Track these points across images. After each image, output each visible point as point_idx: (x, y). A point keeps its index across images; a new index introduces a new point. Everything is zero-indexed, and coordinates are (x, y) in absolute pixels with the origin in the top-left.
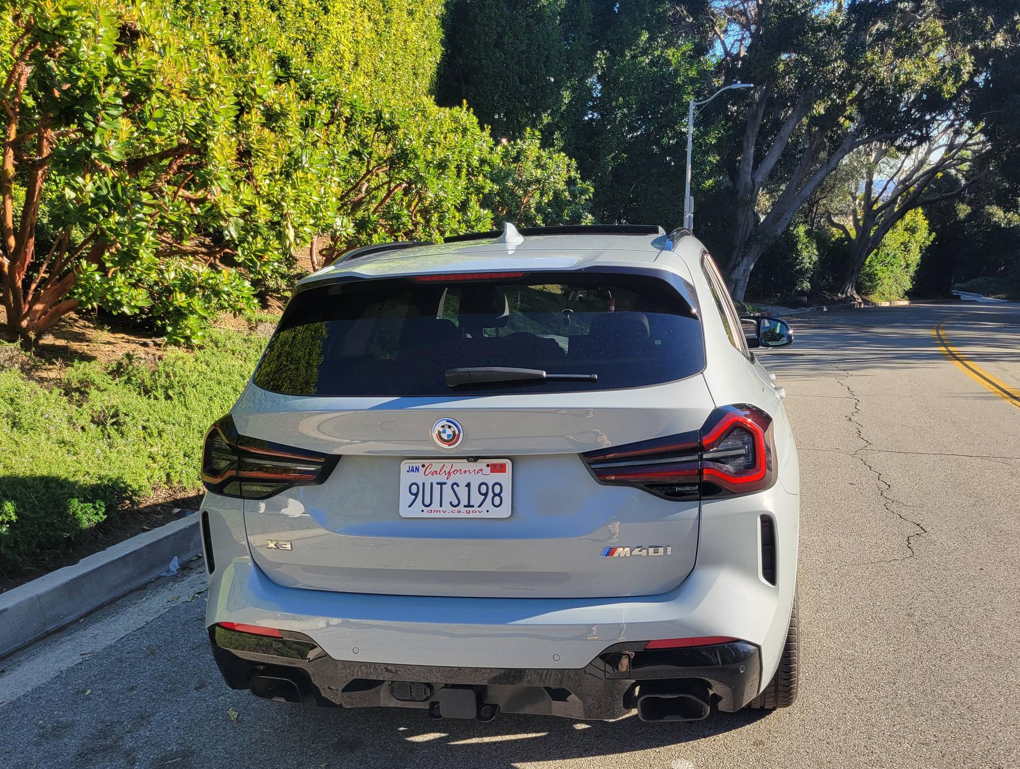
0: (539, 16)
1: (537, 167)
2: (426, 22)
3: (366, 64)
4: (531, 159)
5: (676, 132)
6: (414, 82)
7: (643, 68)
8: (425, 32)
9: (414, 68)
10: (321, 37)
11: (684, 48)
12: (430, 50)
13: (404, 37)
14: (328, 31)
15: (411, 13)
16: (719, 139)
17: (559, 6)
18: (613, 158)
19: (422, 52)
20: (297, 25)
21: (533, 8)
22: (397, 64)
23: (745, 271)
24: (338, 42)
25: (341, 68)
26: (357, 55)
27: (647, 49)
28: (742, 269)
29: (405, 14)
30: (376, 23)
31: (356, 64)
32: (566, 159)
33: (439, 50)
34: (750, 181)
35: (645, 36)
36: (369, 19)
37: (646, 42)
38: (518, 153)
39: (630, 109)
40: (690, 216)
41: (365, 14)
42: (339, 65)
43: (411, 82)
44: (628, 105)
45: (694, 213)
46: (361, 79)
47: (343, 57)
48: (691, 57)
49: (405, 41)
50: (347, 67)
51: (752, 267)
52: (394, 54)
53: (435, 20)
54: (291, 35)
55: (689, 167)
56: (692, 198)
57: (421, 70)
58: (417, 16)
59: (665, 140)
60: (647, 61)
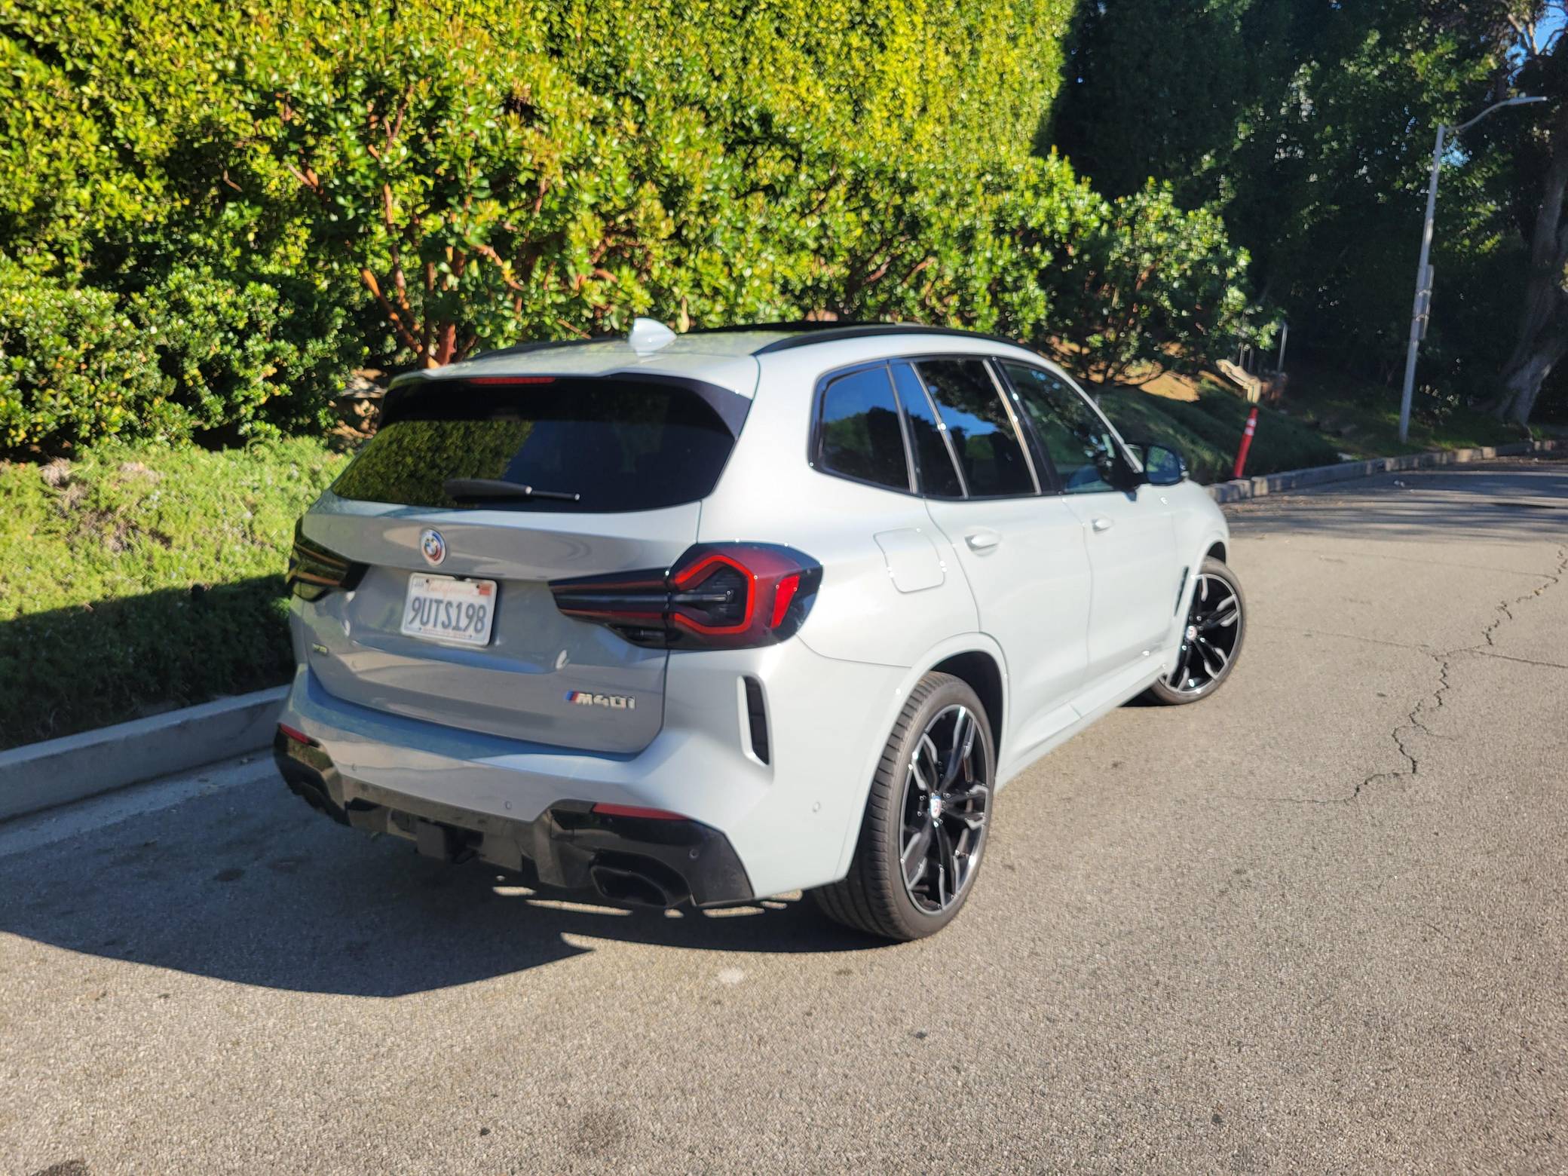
0: (1205, 24)
1: (1162, 229)
2: (1037, 48)
3: (935, 110)
4: (1152, 218)
5: (1417, 171)
6: (1014, 125)
7: (1368, 83)
8: (1035, 61)
9: (1013, 107)
10: (873, 81)
11: (1440, 50)
12: (1042, 82)
13: (1000, 70)
14: (883, 72)
15: (1013, 39)
16: (1487, 180)
17: (1241, 8)
18: (1312, 213)
19: (1028, 86)
20: (841, 68)
21: (1197, 15)
22: (987, 104)
23: (1533, 377)
24: (899, 84)
25: (900, 116)
26: (926, 98)
27: (1377, 55)
28: (1527, 374)
29: (1003, 41)
30: (957, 55)
31: (924, 110)
32: (1209, 217)
33: (1055, 83)
34: (1552, 242)
35: (1374, 38)
36: (947, 52)
37: (1374, 47)
38: (1137, 212)
39: (1341, 142)
40: (1425, 295)
41: (942, 46)
42: (897, 112)
43: (1008, 126)
44: (1339, 136)
45: (1433, 290)
46: (930, 127)
47: (903, 102)
48: (1450, 61)
49: (1001, 75)
50: (909, 112)
51: (1547, 371)
52: (981, 93)
53: (1054, 43)
54: (832, 82)
55: (1430, 222)
56: (1431, 268)
57: (1026, 109)
58: (1022, 41)
59: (1399, 184)
60: (1376, 73)
